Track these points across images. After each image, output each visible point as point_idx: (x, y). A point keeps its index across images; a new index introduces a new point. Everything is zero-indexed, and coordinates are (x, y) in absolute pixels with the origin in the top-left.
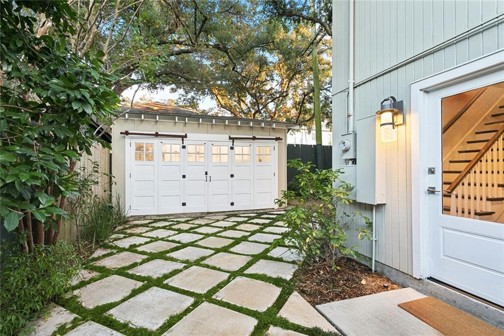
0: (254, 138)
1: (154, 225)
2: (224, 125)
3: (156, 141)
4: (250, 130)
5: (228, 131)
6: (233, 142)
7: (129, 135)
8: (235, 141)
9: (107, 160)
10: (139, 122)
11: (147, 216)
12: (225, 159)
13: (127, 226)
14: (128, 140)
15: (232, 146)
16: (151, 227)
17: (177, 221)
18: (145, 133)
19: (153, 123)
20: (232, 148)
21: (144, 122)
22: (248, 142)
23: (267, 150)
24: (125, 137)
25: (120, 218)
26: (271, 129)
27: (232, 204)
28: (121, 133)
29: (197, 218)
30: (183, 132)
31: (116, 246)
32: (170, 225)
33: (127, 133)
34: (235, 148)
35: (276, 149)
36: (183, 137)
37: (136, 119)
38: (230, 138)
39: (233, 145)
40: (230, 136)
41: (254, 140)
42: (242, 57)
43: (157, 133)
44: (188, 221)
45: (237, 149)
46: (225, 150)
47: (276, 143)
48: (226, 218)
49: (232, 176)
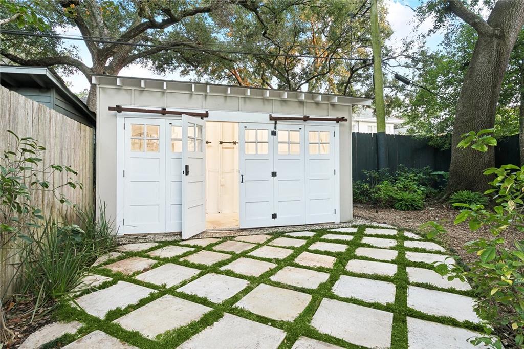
0: (306, 119)
1: (159, 253)
2: (263, 99)
3: (163, 121)
4: (299, 107)
5: (268, 107)
6: (276, 124)
7: (123, 112)
8: (278, 122)
9: (88, 150)
10: (137, 93)
11: (149, 234)
12: (264, 149)
13: (115, 255)
14: (120, 118)
15: (274, 130)
16: (154, 259)
17: (194, 246)
18: (147, 109)
19: (159, 95)
20: (274, 133)
21: (145, 93)
22: (296, 125)
23: (325, 136)
24: (116, 115)
25: (106, 240)
26: (329, 106)
27: (274, 216)
28: (110, 109)
29: (225, 239)
30: (203, 109)
31: (83, 312)
32: (185, 255)
33: (119, 109)
34: (279, 133)
35: (337, 134)
36: (203, 116)
37: (133, 88)
38: (271, 118)
39: (275, 128)
40: (270, 115)
41: (305, 121)
42: (276, 18)
43: (164, 109)
44: (212, 245)
45: (282, 135)
46: (265, 135)
47: (337, 127)
48: (269, 241)
49: (274, 174)
